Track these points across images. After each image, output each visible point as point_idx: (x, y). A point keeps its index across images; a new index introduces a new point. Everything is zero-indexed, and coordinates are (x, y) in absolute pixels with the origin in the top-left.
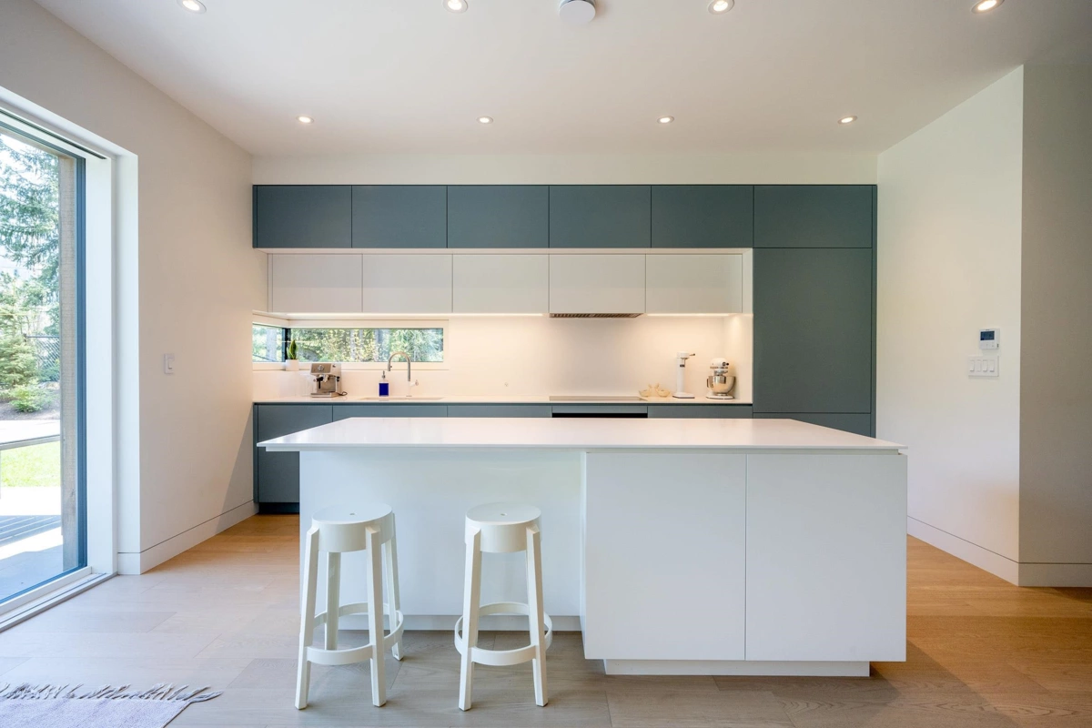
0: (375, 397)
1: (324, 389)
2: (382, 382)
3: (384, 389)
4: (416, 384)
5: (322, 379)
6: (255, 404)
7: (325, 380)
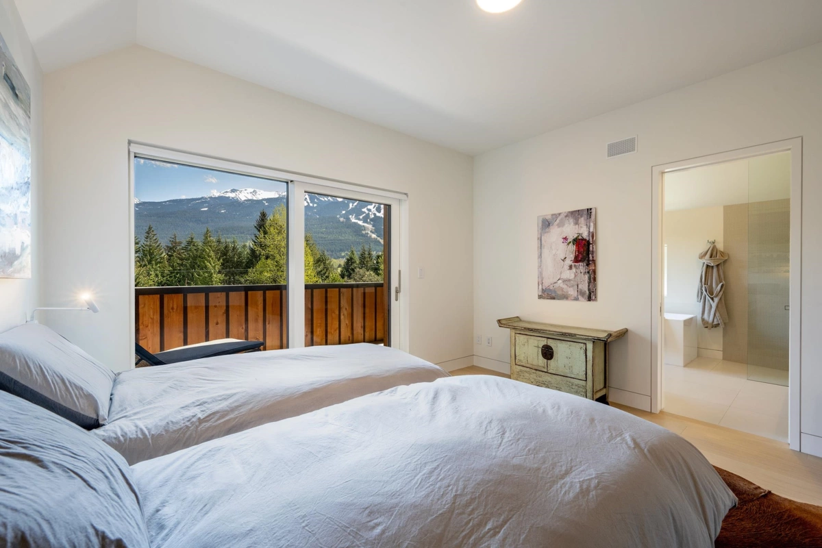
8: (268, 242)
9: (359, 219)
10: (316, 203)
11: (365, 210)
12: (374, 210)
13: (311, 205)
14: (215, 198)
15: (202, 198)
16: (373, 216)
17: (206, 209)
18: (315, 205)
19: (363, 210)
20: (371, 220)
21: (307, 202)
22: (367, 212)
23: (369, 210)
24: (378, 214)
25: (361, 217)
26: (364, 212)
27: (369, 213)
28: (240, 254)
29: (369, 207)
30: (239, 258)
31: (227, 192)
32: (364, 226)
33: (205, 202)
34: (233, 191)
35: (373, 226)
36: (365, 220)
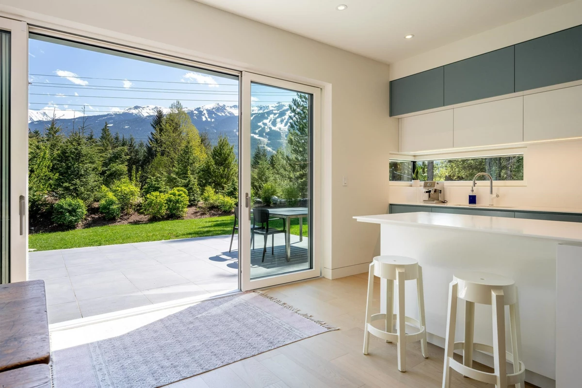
0: (465, 203)
1: (432, 198)
2: (471, 195)
3: (473, 199)
4: (498, 196)
5: (430, 192)
6: (391, 205)
7: (432, 192)
8: (164, 138)
9: (255, 133)
10: (213, 118)
11: (260, 124)
12: (269, 124)
13: (209, 120)
14: (120, 115)
15: (108, 115)
16: (268, 130)
17: (112, 125)
18: (213, 120)
19: (259, 124)
20: (267, 134)
21: (205, 117)
22: (263, 126)
23: (265, 124)
24: (273, 128)
25: (257, 131)
26: (260, 127)
27: (264, 127)
28: (137, 151)
29: (265, 121)
30: (136, 155)
31: (130, 109)
32: (259, 140)
33: (111, 119)
34: (136, 108)
35: (269, 140)
36: (261, 134)
